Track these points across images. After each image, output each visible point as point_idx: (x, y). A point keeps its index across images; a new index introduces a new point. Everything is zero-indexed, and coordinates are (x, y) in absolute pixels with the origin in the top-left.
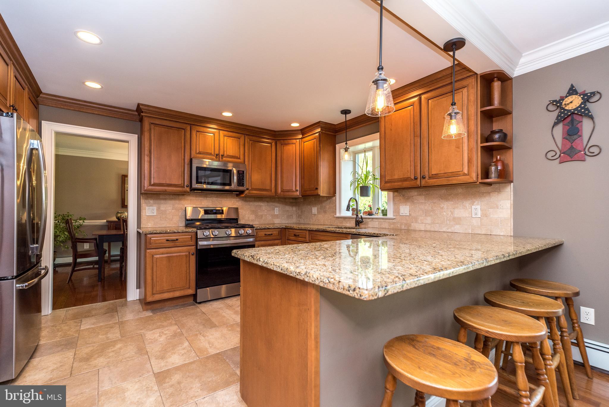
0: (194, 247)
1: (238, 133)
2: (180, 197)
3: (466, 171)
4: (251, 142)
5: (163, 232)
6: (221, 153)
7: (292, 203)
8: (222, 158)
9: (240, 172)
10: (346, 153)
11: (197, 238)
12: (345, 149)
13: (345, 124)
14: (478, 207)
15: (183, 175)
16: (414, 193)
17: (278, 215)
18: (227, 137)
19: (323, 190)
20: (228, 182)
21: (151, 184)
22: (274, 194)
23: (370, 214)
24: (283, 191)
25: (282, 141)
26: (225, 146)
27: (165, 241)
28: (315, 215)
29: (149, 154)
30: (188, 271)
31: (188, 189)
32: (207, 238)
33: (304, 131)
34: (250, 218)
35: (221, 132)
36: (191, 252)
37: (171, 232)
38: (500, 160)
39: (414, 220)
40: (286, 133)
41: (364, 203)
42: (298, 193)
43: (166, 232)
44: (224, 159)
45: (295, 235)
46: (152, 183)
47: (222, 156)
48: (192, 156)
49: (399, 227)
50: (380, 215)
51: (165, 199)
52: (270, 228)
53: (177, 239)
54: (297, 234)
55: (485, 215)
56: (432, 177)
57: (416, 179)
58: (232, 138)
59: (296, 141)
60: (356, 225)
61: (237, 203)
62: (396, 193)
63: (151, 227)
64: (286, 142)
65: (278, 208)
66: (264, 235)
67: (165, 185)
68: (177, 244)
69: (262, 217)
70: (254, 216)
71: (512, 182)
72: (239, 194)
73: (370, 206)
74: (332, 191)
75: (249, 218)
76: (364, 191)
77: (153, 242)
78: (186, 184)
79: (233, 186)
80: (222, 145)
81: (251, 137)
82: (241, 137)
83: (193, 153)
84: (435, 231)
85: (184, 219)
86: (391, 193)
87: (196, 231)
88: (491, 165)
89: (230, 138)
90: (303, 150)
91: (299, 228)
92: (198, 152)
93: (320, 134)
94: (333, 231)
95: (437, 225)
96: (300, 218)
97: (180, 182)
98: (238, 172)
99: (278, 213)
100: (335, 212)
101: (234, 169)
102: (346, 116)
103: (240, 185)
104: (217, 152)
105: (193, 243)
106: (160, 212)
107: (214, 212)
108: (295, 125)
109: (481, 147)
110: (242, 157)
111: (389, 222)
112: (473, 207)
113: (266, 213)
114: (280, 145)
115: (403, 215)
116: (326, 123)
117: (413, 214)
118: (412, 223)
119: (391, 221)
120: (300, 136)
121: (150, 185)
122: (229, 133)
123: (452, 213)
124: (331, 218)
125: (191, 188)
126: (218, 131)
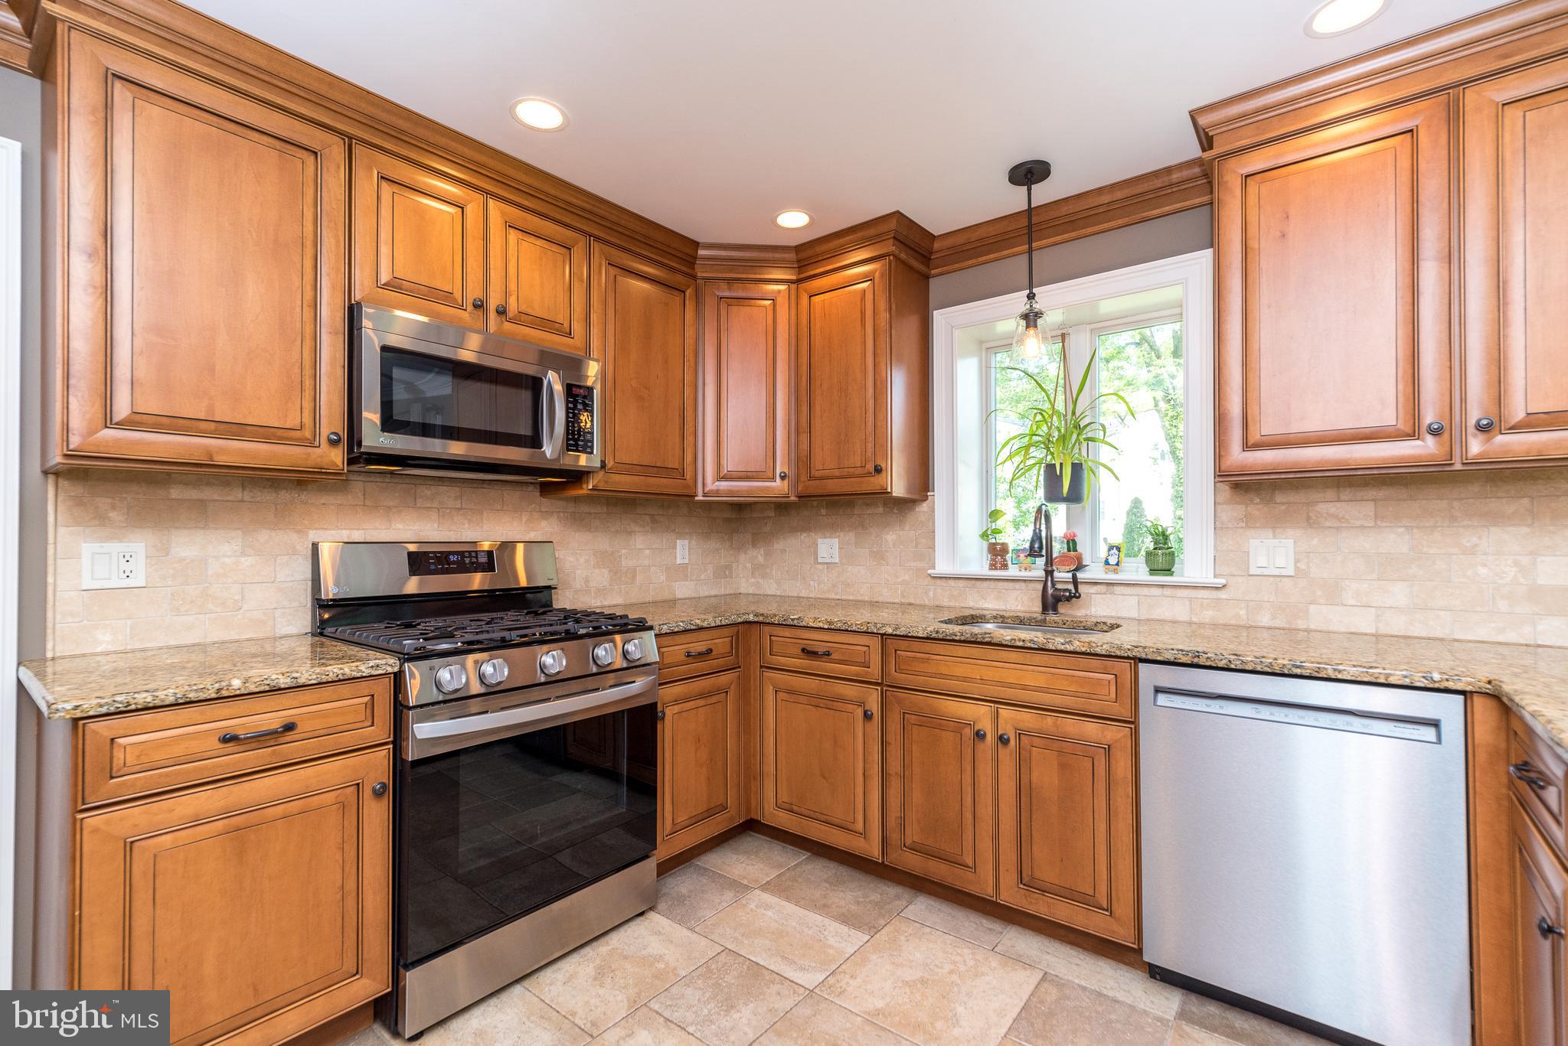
0: (382, 758)
1: (565, 225)
2: (284, 495)
4: (610, 270)
5: (202, 696)
6: (493, 303)
8: (497, 320)
9: (575, 391)
10: (1032, 331)
11: (400, 708)
12: (1025, 317)
13: (1024, 222)
15: (308, 384)
18: (520, 235)
20: (525, 429)
21: (116, 419)
22: (694, 489)
24: (724, 475)
25: (724, 285)
26: (511, 272)
27: (214, 743)
29: (100, 243)
30: (351, 885)
31: (337, 457)
32: (456, 702)
33: (811, 252)
35: (494, 206)
36: (370, 783)
37: (253, 688)
39: (1319, 593)
42: (787, 486)
43: (219, 690)
44: (505, 322)
45: (809, 653)
46: (122, 408)
47: (498, 311)
48: (357, 296)
49: (1245, 617)
51: (201, 506)
52: (705, 624)
53: (291, 720)
54: (821, 648)
56: (1526, 424)
58: (539, 242)
59: (778, 291)
60: (1045, 607)
61: (543, 522)
62: (1228, 492)
63: (111, 648)
64: (738, 289)
65: (686, 542)
66: (682, 657)
67: (203, 425)
68: (290, 749)
69: (634, 577)
70: (605, 571)
72: (562, 482)
75: (587, 581)
77: (130, 760)
78: (325, 431)
79: (546, 450)
80: (495, 263)
81: (614, 252)
82: (577, 244)
83: (363, 280)
84: (1429, 639)
85: (308, 602)
87: (396, 669)
89: (532, 239)
90: (804, 324)
91: (830, 623)
92: (385, 277)
94: (1029, 645)
95: (1442, 613)
96: (763, 577)
97: (288, 416)
98: (569, 391)
99: (687, 561)
101: (552, 376)
102: (1029, 190)
103: (577, 445)
104: (474, 292)
105: (381, 731)
106: (171, 571)
107: (454, 563)
108: (793, 220)
110: (578, 328)
111: (1190, 599)
113: (646, 562)
114: (716, 301)
115: (1266, 572)
117: (1315, 572)
118: (1312, 603)
120: (792, 273)
121: (108, 420)
122: (529, 217)
124: (907, 577)
125: (350, 450)
126: (479, 198)
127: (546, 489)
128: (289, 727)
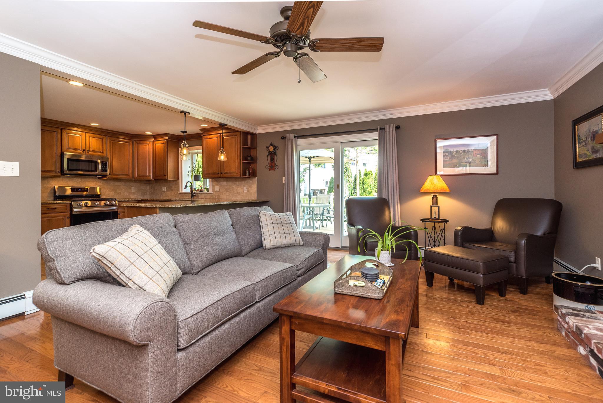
0: (69, 213)
1: (101, 135)
3: (237, 172)
4: (112, 141)
6: (87, 149)
7: (146, 183)
8: (88, 152)
11: (71, 207)
14: (246, 187)
15: (55, 164)
16: (221, 180)
17: (133, 192)
18: (92, 138)
19: (170, 176)
20: (93, 169)
22: (131, 178)
23: (201, 191)
24: (138, 175)
25: (138, 142)
26: (90, 144)
27: (46, 209)
28: (164, 192)
31: (60, 174)
32: (80, 207)
33: (156, 137)
34: (110, 195)
35: (87, 134)
36: (67, 216)
37: (51, 203)
38: (251, 168)
40: (140, 136)
41: (197, 185)
42: (151, 177)
43: (47, 203)
44: (90, 153)
47: (88, 151)
48: (63, 150)
50: (206, 191)
52: (129, 201)
55: (248, 191)
56: (226, 173)
57: (219, 173)
58: (96, 139)
59: (150, 143)
60: (191, 197)
61: (99, 184)
62: (213, 180)
64: (141, 142)
65: (134, 188)
68: (56, 211)
70: (113, 193)
71: (256, 176)
72: (102, 177)
73: (201, 187)
74: (176, 177)
76: (197, 178)
78: (57, 171)
79: (98, 172)
80: (87, 143)
83: (64, 148)
86: (211, 180)
87: (70, 203)
88: (246, 170)
90: (155, 149)
92: (67, 148)
93: (167, 141)
95: (231, 196)
97: (53, 169)
98: (102, 162)
100: (179, 191)
101: (99, 160)
103: (104, 171)
104: (84, 149)
105: (69, 210)
107: (80, 190)
108: (148, 133)
109: (242, 162)
110: (105, 152)
112: (244, 187)
113: (123, 191)
114: (136, 144)
115: (217, 191)
116: (172, 135)
117: (221, 191)
119: (211, 194)
120: (153, 139)
122: (94, 135)
123: (237, 190)
124: (176, 194)
125: (62, 173)
126: (84, 133)
127: (99, 178)
128: (56, 208)
